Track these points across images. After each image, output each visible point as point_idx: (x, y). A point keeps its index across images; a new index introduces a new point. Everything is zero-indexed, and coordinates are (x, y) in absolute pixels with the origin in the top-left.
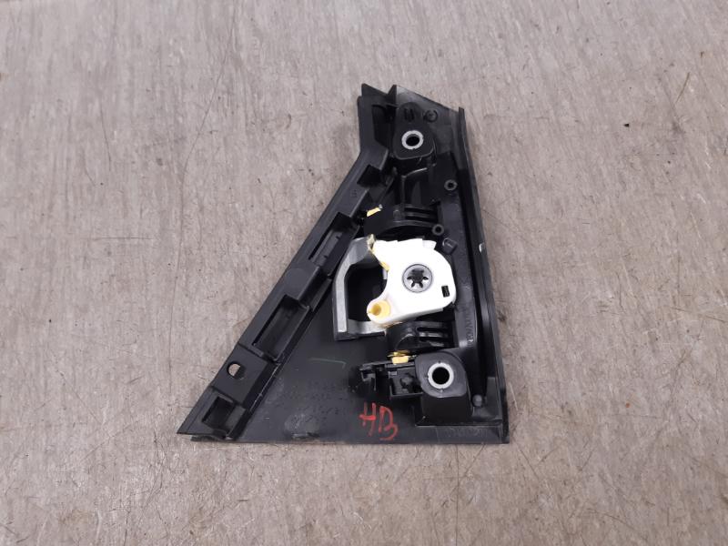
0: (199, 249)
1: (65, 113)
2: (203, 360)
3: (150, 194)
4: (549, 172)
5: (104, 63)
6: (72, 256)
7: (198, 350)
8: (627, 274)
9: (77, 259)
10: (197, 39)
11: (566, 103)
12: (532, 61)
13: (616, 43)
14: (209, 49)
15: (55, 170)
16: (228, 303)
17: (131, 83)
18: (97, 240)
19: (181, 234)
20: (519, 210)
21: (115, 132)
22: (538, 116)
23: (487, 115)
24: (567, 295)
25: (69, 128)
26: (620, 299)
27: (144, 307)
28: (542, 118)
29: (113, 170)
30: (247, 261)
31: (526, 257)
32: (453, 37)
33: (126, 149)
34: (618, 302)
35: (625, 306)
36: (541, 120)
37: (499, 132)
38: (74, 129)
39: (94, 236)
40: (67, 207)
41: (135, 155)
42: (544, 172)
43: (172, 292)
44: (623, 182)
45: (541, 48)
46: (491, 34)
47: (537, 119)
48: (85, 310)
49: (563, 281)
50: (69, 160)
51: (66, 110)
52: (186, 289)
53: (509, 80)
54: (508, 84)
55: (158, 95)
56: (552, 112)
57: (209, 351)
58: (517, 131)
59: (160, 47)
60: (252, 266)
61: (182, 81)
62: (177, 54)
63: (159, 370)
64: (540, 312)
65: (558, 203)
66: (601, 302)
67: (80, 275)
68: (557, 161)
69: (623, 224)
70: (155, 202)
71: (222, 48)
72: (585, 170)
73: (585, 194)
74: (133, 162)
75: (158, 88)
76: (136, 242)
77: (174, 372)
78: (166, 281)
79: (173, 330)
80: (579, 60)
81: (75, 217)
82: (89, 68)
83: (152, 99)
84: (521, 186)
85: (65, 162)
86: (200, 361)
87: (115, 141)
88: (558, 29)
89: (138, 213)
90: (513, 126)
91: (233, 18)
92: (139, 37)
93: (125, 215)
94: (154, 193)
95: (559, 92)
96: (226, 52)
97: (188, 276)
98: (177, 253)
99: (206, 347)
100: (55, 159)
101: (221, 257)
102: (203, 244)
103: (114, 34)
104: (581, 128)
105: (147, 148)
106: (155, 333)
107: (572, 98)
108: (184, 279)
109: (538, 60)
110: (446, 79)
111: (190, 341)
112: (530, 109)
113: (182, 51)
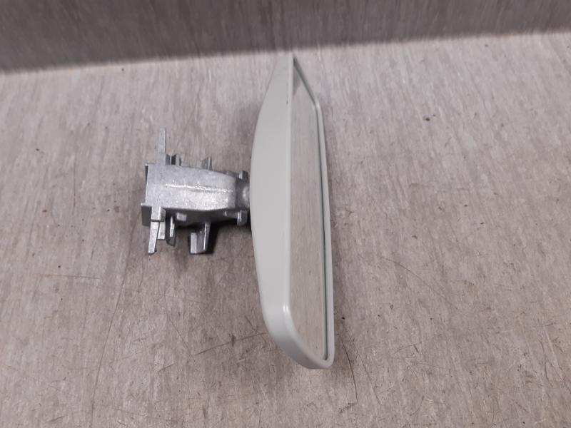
0: (139, 291)
1: (44, 163)
2: (125, 404)
3: (103, 238)
4: (471, 239)
5: (85, 124)
6: (24, 290)
7: (122, 393)
8: (551, 344)
9: (28, 293)
10: (166, 110)
11: (484, 177)
12: (453, 140)
13: (529, 128)
14: (174, 118)
15: (25, 210)
16: (158, 346)
17: (105, 142)
18: (48, 276)
19: (125, 276)
20: (443, 272)
21: (84, 182)
22: (459, 187)
23: (412, 184)
24: (492, 362)
25: (46, 176)
26: (545, 370)
27: (79, 344)
28: (463, 189)
29: (76, 214)
30: (181, 305)
31: (450, 320)
32: (383, 118)
33: (90, 197)
34: (543, 373)
35: (550, 377)
36: (462, 192)
37: (423, 200)
38: (49, 176)
39: (47, 273)
40: (29, 244)
41: (97, 203)
42: (466, 238)
43: (107, 332)
44: (543, 253)
45: (461, 130)
46: (416, 116)
47: (458, 190)
48: (24, 343)
49: (487, 347)
50: (39, 203)
51: (46, 161)
52: (120, 330)
53: (433, 155)
54: (431, 159)
55: (125, 152)
56: (472, 185)
57: (132, 395)
58: (440, 199)
59: (134, 114)
60: (185, 312)
61: (148, 142)
62: (147, 121)
63: (82, 411)
64: (465, 379)
65: (480, 268)
66: (526, 372)
67: (28, 308)
68: (478, 229)
69: (544, 293)
70: (107, 245)
71: (186, 118)
72: (506, 239)
73: (505, 261)
74: (94, 208)
75: (127, 147)
76: (83, 280)
77: (96, 414)
78: (103, 320)
79: (102, 370)
80: (496, 141)
81: (33, 255)
82: (73, 128)
83: (120, 156)
84: (445, 250)
85: (36, 204)
86: (122, 405)
87: (82, 189)
88: (476, 114)
89: (90, 254)
90: (436, 195)
91: (198, 96)
92: (118, 106)
93: (78, 255)
94: (107, 237)
95: (478, 168)
96: (188, 121)
97: (124, 317)
98: (118, 294)
99: (129, 390)
100: (28, 202)
101: (158, 300)
102: (143, 287)
103: (97, 102)
104: (500, 200)
105: (108, 197)
106: (84, 371)
107: (490, 173)
108: (120, 319)
109: (459, 139)
110: (375, 152)
111: (115, 383)
112: (451, 181)
113: (151, 118)
